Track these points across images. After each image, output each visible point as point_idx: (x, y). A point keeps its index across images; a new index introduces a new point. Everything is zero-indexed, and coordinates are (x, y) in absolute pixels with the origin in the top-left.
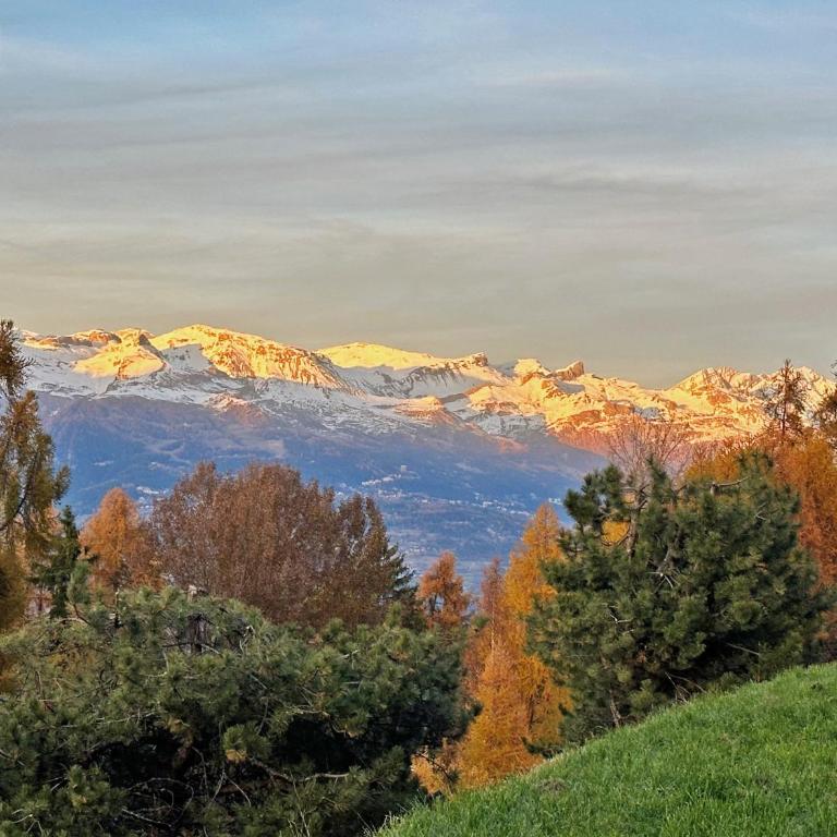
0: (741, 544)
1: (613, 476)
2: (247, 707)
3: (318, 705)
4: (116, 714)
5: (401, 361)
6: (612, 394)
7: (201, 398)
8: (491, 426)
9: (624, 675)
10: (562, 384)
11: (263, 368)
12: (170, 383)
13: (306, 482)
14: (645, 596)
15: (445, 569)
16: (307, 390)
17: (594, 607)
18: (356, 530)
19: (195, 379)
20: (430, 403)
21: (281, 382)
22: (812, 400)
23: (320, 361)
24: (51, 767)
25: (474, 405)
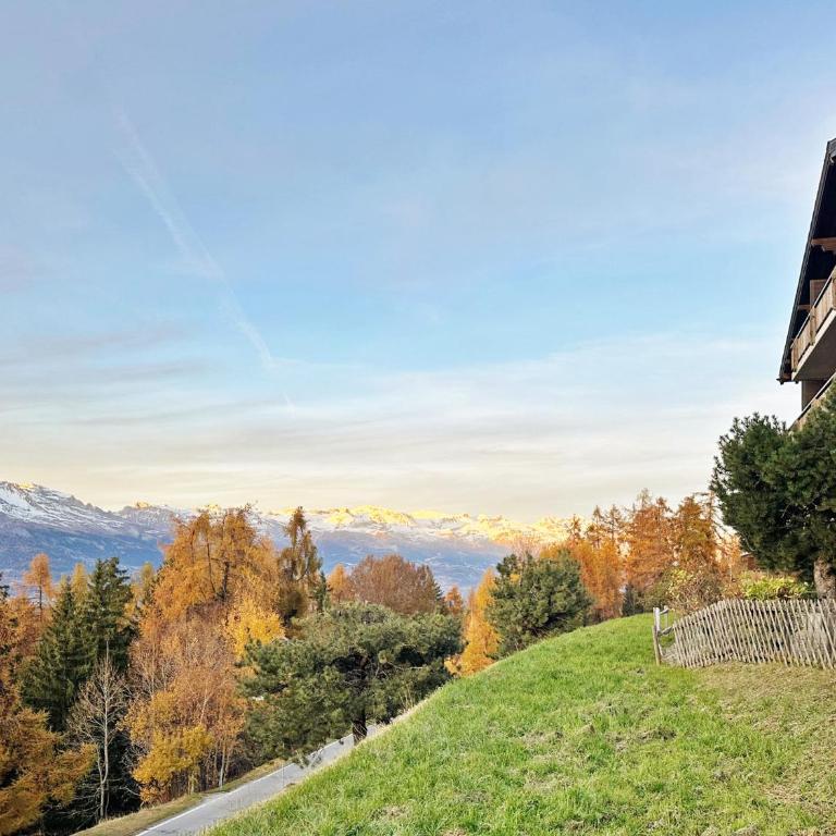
0: (559, 581)
1: (513, 557)
2: (387, 643)
3: (411, 643)
4: (340, 647)
5: (437, 517)
6: (512, 526)
7: (368, 531)
8: (470, 538)
9: (519, 629)
11: (390, 520)
12: (356, 526)
13: (405, 561)
14: (526, 601)
15: (454, 590)
16: (404, 527)
17: (508, 604)
18: (423, 577)
19: (365, 524)
20: (448, 531)
21: (395, 525)
22: (584, 528)
23: (409, 517)
24: (318, 666)
25: (464, 531)
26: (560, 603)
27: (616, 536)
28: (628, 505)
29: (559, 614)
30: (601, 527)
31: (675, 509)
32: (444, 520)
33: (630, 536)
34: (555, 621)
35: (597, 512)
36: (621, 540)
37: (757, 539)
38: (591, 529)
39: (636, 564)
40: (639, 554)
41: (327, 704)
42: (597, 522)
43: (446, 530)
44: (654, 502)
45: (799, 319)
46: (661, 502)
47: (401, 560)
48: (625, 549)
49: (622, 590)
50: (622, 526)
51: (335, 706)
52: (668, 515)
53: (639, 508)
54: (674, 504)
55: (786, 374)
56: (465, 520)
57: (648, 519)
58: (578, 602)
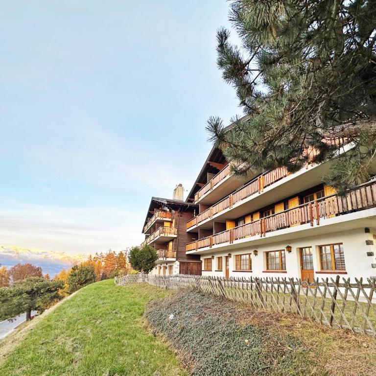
0: (89, 272)
3: (51, 287)
5: (40, 251)
6: (67, 255)
7: (10, 254)
8: (52, 258)
10: (61, 254)
11: (20, 251)
12: (6, 252)
13: (32, 265)
14: (80, 277)
16: (27, 254)
17: (74, 278)
18: (38, 270)
19: (10, 252)
20: (44, 256)
21: (23, 253)
22: (93, 257)
23: (29, 251)
24: (21, 294)
25: (50, 256)
26: (88, 277)
27: (101, 260)
28: (105, 252)
29: (88, 280)
30: (98, 258)
31: (117, 254)
32: (43, 252)
33: (105, 260)
34: (87, 282)
35: (97, 254)
36: (103, 261)
37: (134, 265)
38: (95, 258)
39: (106, 268)
40: (107, 265)
41: (23, 303)
42: (96, 256)
43: (43, 256)
44: (112, 252)
45: (146, 223)
46: (114, 252)
47: (31, 265)
48: (103, 263)
49: (101, 274)
50: (103, 257)
51: (26, 303)
52: (115, 255)
53: (108, 253)
54: (117, 253)
55: (143, 232)
56: (51, 253)
57: (110, 256)
58: (93, 277)
